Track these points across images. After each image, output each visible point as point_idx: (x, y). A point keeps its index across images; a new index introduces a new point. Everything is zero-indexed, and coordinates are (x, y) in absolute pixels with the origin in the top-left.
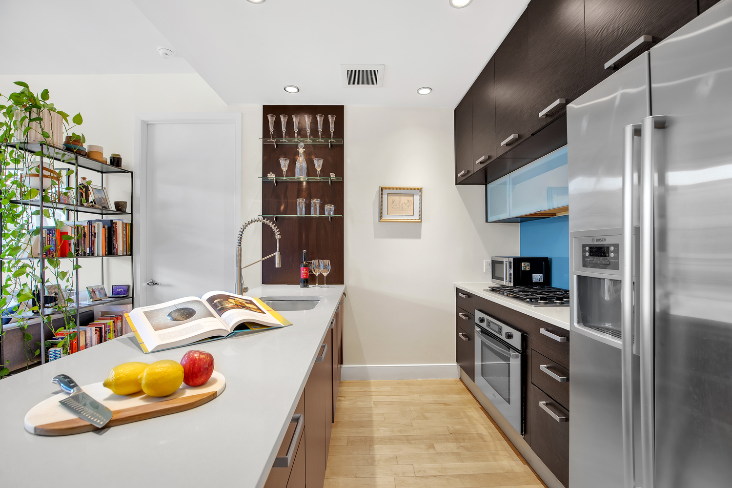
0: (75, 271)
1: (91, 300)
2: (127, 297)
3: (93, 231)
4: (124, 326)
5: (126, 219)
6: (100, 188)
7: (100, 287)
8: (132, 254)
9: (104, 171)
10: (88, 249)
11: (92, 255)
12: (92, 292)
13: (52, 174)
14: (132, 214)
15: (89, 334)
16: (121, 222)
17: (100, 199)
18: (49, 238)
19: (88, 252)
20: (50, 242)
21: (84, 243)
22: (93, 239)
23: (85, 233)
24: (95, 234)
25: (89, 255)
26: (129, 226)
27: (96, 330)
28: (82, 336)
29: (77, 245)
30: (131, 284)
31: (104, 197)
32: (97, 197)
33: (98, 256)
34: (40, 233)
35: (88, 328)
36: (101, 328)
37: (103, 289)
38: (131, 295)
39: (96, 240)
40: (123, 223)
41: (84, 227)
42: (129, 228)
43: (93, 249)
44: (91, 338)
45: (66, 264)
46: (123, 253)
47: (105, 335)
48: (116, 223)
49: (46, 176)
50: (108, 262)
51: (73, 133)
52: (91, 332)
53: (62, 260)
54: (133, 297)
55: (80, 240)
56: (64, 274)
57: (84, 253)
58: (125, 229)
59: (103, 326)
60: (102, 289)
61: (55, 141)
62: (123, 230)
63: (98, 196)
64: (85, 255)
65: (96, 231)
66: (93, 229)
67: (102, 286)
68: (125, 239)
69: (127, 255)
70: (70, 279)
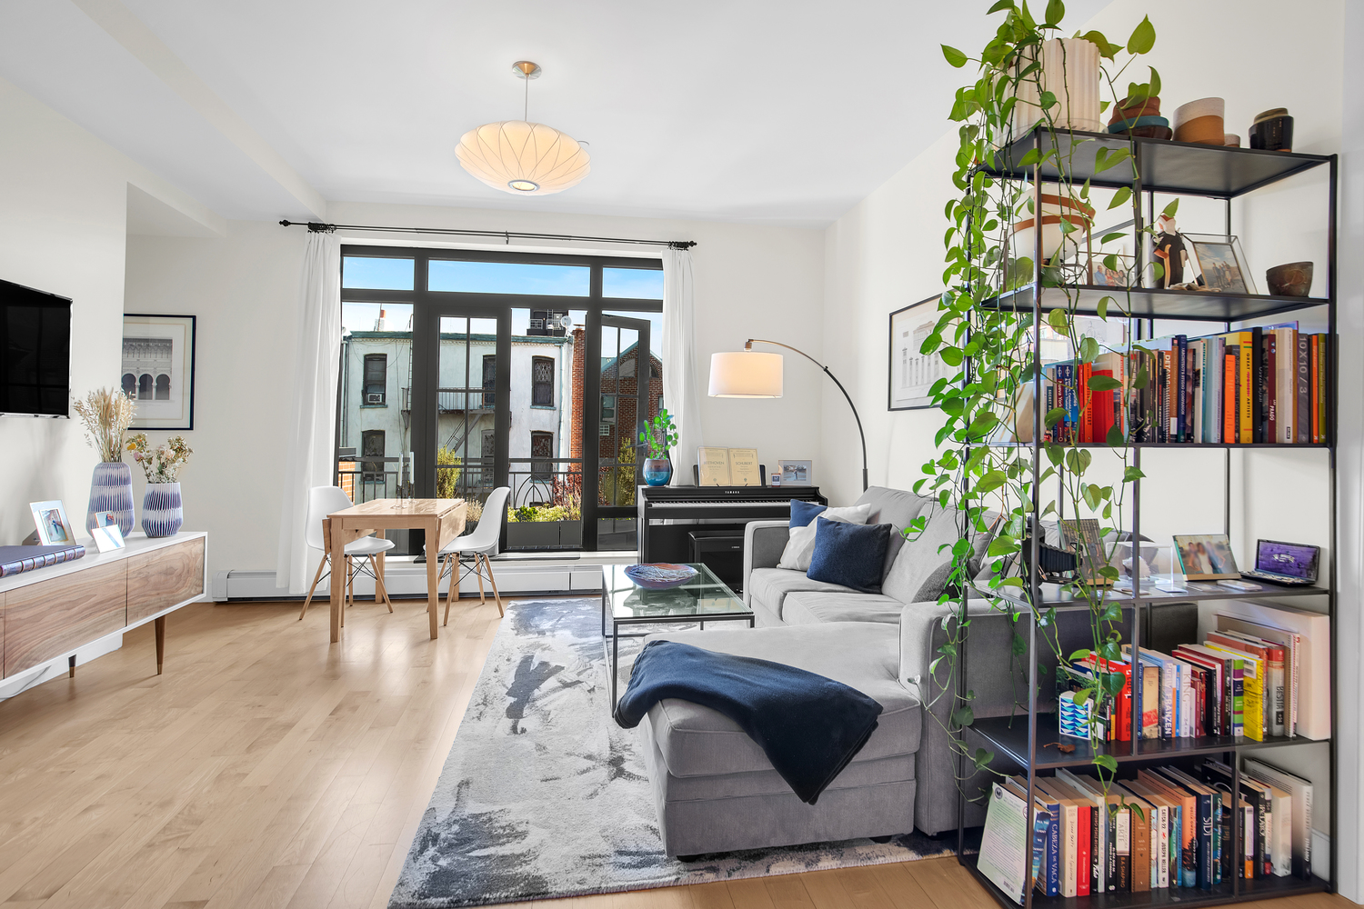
0: (1130, 485)
1: (1185, 577)
2: (1308, 587)
3: (1189, 367)
4: (1293, 686)
5: (1312, 321)
6: (1223, 240)
7: (1215, 541)
8: (1330, 442)
9: (1233, 188)
10: (1174, 421)
11: (1185, 441)
12: (1190, 553)
13: (1066, 210)
14: (1331, 300)
15: (1170, 682)
16: (1288, 333)
17: (1219, 274)
18: (1063, 388)
19: (1174, 431)
20: (1063, 402)
21: (1162, 403)
22: (1189, 390)
23: (1164, 372)
24: (1197, 373)
25: (1176, 441)
26: (1322, 344)
27: (1194, 674)
28: (1150, 683)
29: (1138, 409)
30: (1324, 543)
31: (1233, 265)
32: (1210, 267)
33: (1206, 444)
34: (1034, 376)
35: (1169, 664)
36: (1209, 676)
37: (1224, 547)
38: (1324, 583)
39: (1199, 392)
40: (1297, 335)
41: (1161, 354)
42: (1319, 352)
43: (1188, 421)
44: (1177, 694)
45: (1106, 464)
46: (1296, 436)
47: (1223, 698)
48: (1272, 338)
49: (1053, 219)
50: (1246, 465)
51: (1132, 86)
52: (1179, 678)
53: (1094, 452)
54: (1332, 593)
55: (1149, 395)
56: (1098, 494)
57: (1162, 432)
58: (1304, 355)
59: (1218, 667)
60: (1220, 547)
61: (1075, 114)
62: (1297, 359)
63: (1212, 262)
64: (1162, 440)
65: (1200, 366)
66: (1190, 359)
67: (1223, 540)
68: (1305, 391)
69: (1310, 443)
70: (1115, 509)
